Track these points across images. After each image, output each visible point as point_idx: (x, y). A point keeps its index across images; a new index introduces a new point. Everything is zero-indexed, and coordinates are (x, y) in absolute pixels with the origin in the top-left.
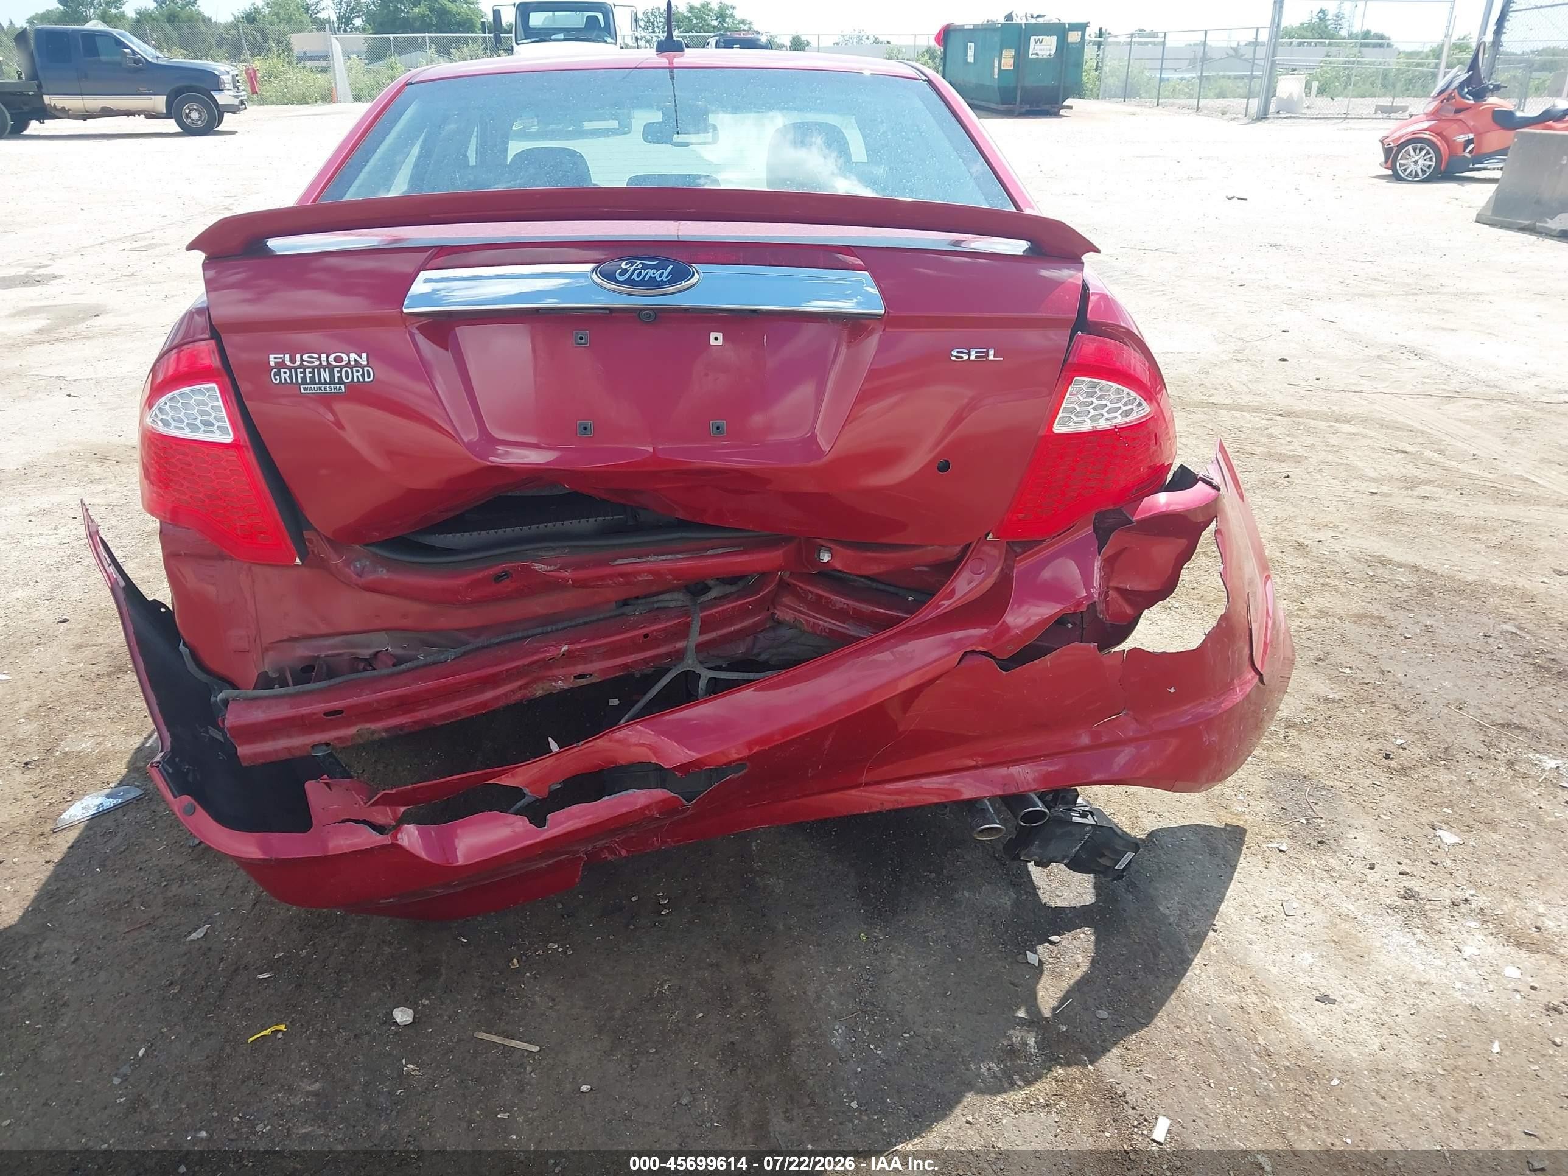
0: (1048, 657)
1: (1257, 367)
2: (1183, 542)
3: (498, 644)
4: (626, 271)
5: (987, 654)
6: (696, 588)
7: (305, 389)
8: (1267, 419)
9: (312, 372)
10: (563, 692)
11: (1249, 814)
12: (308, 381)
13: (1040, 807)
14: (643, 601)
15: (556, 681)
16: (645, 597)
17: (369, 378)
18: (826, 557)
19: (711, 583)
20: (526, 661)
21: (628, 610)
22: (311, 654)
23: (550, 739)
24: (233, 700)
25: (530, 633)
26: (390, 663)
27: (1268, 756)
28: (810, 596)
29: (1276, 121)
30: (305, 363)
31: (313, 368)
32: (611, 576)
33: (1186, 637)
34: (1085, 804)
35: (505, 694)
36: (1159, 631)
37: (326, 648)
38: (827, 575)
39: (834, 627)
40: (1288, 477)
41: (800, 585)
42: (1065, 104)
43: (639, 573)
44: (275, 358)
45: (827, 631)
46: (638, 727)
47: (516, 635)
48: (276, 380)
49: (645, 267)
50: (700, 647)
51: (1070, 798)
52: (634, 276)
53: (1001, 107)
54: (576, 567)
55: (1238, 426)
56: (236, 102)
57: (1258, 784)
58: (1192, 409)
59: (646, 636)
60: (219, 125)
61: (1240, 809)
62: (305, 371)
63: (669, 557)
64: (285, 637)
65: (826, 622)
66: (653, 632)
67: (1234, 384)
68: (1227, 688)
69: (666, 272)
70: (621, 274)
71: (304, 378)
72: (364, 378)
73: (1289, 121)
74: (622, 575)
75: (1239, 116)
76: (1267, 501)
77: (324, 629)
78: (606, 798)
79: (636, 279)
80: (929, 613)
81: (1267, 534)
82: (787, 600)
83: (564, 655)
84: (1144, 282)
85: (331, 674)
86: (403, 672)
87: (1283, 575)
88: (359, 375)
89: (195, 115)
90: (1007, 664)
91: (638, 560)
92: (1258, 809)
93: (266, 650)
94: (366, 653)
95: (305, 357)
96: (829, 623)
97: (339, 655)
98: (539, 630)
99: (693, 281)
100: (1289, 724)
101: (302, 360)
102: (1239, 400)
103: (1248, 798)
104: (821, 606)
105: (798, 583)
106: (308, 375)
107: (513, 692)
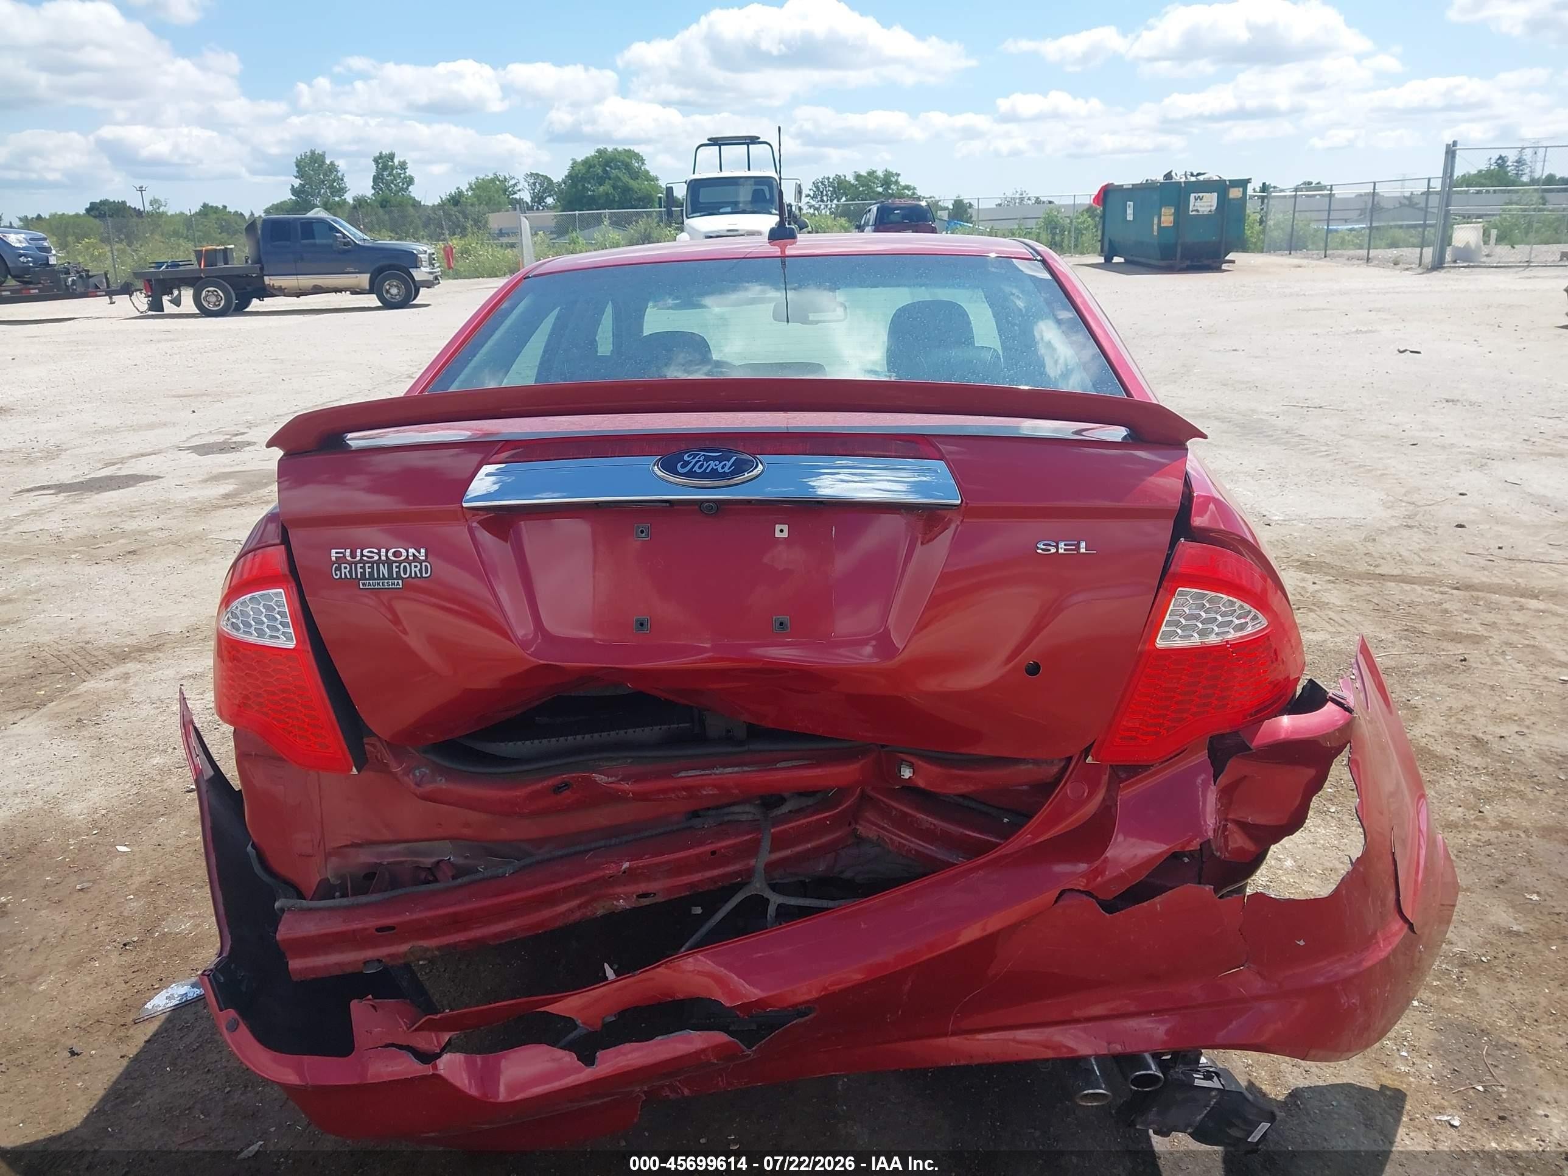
0: (1158, 899)
1: (1430, 534)
2: (1311, 772)
3: (561, 857)
4: (689, 463)
5: (1088, 893)
6: (771, 801)
7: (364, 584)
8: (1442, 593)
9: (372, 568)
10: (624, 912)
11: (1414, 1076)
12: (367, 576)
13: (1154, 1070)
14: (714, 812)
15: (618, 900)
16: (717, 808)
17: (426, 573)
18: (907, 773)
19: (786, 795)
20: (584, 879)
21: (697, 822)
22: (376, 860)
23: (606, 965)
24: (289, 909)
25: (593, 846)
26: (450, 874)
27: (1438, 1000)
28: (894, 813)
29: (1452, 270)
30: (365, 558)
31: (372, 563)
32: (673, 790)
33: (1342, 848)
34: (1209, 1064)
35: (563, 914)
36: (1312, 840)
37: (390, 854)
38: (909, 789)
39: (920, 849)
40: (1465, 660)
41: (885, 799)
42: (1227, 258)
43: (703, 787)
44: (337, 553)
45: (913, 852)
46: (699, 957)
47: (578, 848)
48: (336, 575)
49: (707, 459)
50: (770, 866)
51: (1192, 1057)
52: (696, 468)
53: (1163, 263)
54: (638, 778)
55: (1408, 600)
56: (431, 278)
57: (1426, 1036)
58: (1356, 581)
59: (713, 853)
60: (414, 299)
61: (1403, 1069)
62: (364, 566)
63: (736, 769)
64: (349, 843)
65: (911, 842)
66: (721, 848)
67: (1405, 554)
68: (1368, 941)
69: (729, 464)
70: (683, 467)
71: (363, 574)
72: (421, 574)
73: (1467, 270)
74: (684, 788)
75: (1413, 266)
76: (1441, 689)
77: (388, 835)
78: (659, 1038)
79: (699, 471)
80: (1025, 838)
81: (1439, 728)
82: (870, 815)
83: (624, 872)
84: (1306, 442)
85: (394, 883)
86: (460, 886)
87: (1458, 777)
88: (417, 570)
89: (394, 291)
90: (1110, 907)
91: (703, 772)
92: (1424, 1069)
93: (328, 856)
94: (428, 861)
95: (365, 552)
96: (916, 844)
97: (402, 862)
98: (602, 843)
99: (756, 472)
100: (1464, 962)
101: (362, 555)
102: (1410, 571)
103: (1414, 1054)
104: (904, 823)
105: (881, 798)
106: (368, 570)
107: (571, 911)
